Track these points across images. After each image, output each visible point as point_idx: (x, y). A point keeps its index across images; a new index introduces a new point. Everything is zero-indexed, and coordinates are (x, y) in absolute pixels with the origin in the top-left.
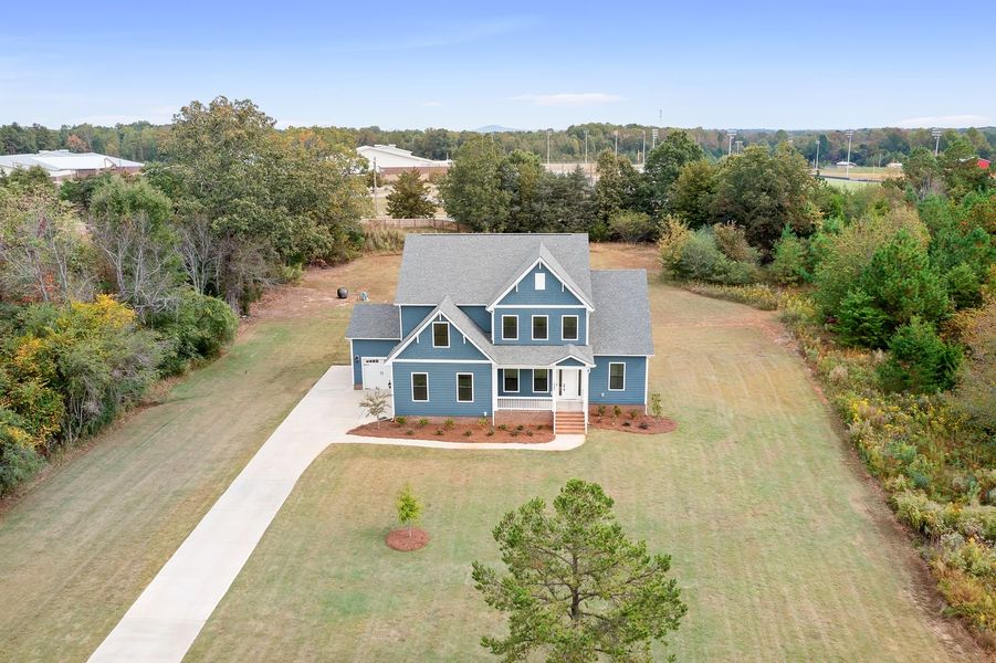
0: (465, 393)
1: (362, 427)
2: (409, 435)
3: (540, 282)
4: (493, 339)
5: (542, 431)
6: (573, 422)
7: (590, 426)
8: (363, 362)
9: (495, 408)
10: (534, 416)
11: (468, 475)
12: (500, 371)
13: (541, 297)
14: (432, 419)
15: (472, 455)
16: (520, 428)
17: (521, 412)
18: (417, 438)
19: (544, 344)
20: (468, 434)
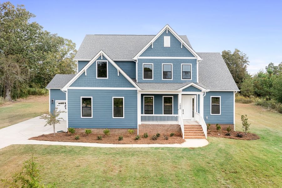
0: (118, 112)
1: (43, 136)
2: (77, 139)
3: (167, 42)
4: (137, 79)
5: (174, 137)
6: (196, 131)
7: (208, 133)
8: (57, 104)
9: (139, 122)
10: (166, 128)
11: (121, 166)
12: (142, 95)
13: (167, 51)
14: (94, 131)
15: (124, 152)
16: (158, 135)
17: (158, 125)
18: (82, 142)
19: (170, 82)
20: (120, 139)
